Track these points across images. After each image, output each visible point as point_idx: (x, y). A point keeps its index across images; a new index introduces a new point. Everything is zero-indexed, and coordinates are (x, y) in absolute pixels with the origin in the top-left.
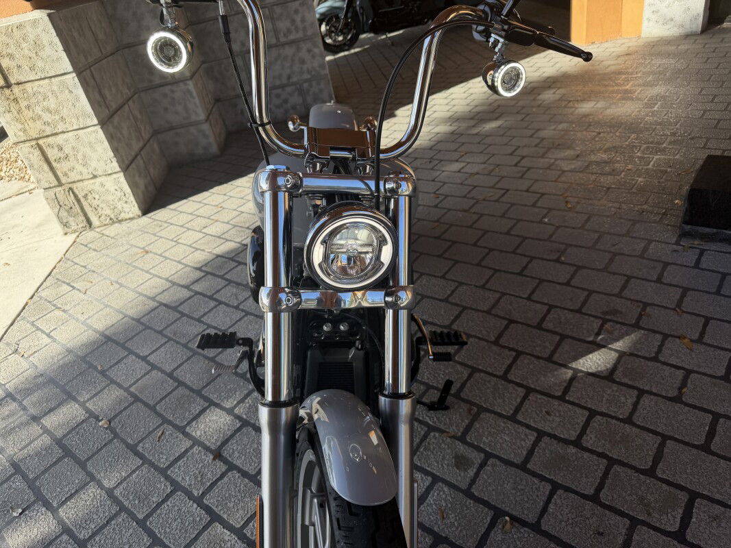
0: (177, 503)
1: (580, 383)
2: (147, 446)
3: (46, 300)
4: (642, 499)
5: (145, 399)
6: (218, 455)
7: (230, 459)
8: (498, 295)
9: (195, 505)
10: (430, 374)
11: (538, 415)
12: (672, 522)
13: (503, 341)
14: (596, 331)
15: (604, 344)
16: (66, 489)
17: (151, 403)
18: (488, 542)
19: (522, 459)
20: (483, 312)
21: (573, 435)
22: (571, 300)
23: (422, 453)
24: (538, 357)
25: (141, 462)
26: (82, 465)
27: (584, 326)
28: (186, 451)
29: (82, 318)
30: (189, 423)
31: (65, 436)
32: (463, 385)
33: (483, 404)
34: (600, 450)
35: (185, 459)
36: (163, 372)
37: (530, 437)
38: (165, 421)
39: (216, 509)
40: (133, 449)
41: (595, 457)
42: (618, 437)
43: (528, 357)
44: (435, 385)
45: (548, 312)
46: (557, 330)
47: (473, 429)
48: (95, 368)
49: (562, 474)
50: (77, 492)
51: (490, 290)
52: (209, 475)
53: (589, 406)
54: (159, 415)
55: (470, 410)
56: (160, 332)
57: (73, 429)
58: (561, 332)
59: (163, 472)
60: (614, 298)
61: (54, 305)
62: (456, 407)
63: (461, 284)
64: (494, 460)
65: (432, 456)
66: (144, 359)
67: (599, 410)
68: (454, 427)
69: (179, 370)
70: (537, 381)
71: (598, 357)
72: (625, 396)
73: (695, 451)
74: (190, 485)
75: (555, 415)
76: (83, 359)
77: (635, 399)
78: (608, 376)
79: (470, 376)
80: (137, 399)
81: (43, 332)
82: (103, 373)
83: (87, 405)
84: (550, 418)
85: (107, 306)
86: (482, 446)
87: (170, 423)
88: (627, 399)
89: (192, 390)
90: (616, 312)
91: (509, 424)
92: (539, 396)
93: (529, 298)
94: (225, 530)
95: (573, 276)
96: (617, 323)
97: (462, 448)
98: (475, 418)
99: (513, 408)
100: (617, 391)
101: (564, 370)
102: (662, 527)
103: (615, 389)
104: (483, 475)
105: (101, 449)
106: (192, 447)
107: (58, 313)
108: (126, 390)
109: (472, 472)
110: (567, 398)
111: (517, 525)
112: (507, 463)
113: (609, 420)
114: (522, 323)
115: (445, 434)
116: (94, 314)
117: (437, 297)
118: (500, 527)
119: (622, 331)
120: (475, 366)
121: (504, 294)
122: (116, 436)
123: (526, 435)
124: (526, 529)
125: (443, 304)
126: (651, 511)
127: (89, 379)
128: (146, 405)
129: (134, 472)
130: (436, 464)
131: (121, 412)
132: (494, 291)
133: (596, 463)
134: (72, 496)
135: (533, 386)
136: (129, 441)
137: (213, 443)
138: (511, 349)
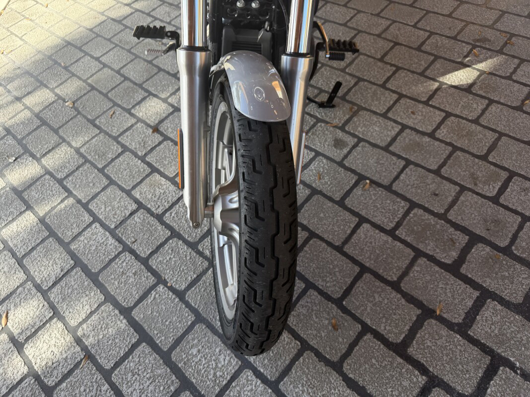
0: (126, 159)
1: (443, 92)
2: (102, 121)
3: (16, 11)
4: (472, 175)
5: (99, 89)
6: (156, 130)
7: (165, 133)
8: (389, 22)
9: (140, 161)
10: (324, 81)
11: (405, 114)
12: (491, 190)
13: (387, 59)
14: (465, 54)
15: (469, 64)
16: (46, 147)
17: (105, 92)
18: (351, 195)
19: (387, 144)
20: (374, 35)
21: (429, 129)
22: (450, 29)
23: (310, 137)
24: (413, 72)
25: (99, 131)
26: (56, 131)
27: (456, 50)
28: (132, 126)
29: (46, 27)
30: (133, 107)
31: (41, 111)
32: (349, 90)
33: (362, 104)
34: (448, 140)
35: (131, 131)
36: (112, 69)
37: (396, 129)
38: (115, 104)
39: (155, 165)
40: (92, 122)
41: (443, 145)
42: (464, 133)
43: (405, 71)
44: (326, 89)
45: (429, 37)
46: (433, 52)
47: (351, 122)
48: (60, 64)
49: (415, 155)
50: (53, 148)
51: (383, 18)
52: (150, 142)
53: (447, 110)
54: (110, 100)
55: (351, 109)
56: (109, 40)
57: (47, 107)
58: (436, 53)
59: (115, 139)
60: (486, 29)
61: (23, 16)
62: (341, 106)
63: (359, 12)
64: (364, 143)
65: (317, 139)
66: (97, 59)
67: (454, 112)
68: (337, 120)
69: (125, 69)
70: (409, 89)
71: (462, 74)
72: (478, 104)
73: (522, 145)
74: (136, 148)
75: (418, 115)
76: (50, 57)
77: (485, 106)
78: (468, 89)
79: (356, 84)
80: (93, 88)
81: (16, 36)
82: (66, 68)
83: (56, 90)
84: (414, 117)
85: (65, 18)
86: (356, 133)
87: (119, 106)
88: (478, 105)
89: (135, 84)
90: (485, 40)
91: (381, 119)
92: (408, 100)
93: (415, 26)
94: (162, 178)
95: (455, 9)
96: (485, 48)
97: (341, 134)
98: (355, 114)
99: (386, 108)
100: (472, 100)
101: (432, 82)
102: (483, 193)
103: (471, 98)
104: (354, 153)
105: (69, 121)
106: (136, 123)
107: (26, 22)
108: (85, 81)
109: (345, 151)
110: (430, 103)
111: (374, 186)
112: (374, 145)
113: (460, 120)
114: (405, 46)
115: (329, 125)
116: (55, 24)
117: (337, 21)
118: (362, 186)
119: (487, 55)
120: (361, 76)
121: (394, 22)
122: (79, 113)
123: (393, 127)
124: (381, 189)
125: (342, 28)
126: (478, 182)
127: (56, 72)
128: (100, 92)
129: (93, 137)
130: (319, 144)
131: (81, 97)
132: (387, 19)
133: (443, 148)
134: (50, 151)
135: (404, 93)
136: (89, 117)
137: (153, 121)
138: (392, 65)
